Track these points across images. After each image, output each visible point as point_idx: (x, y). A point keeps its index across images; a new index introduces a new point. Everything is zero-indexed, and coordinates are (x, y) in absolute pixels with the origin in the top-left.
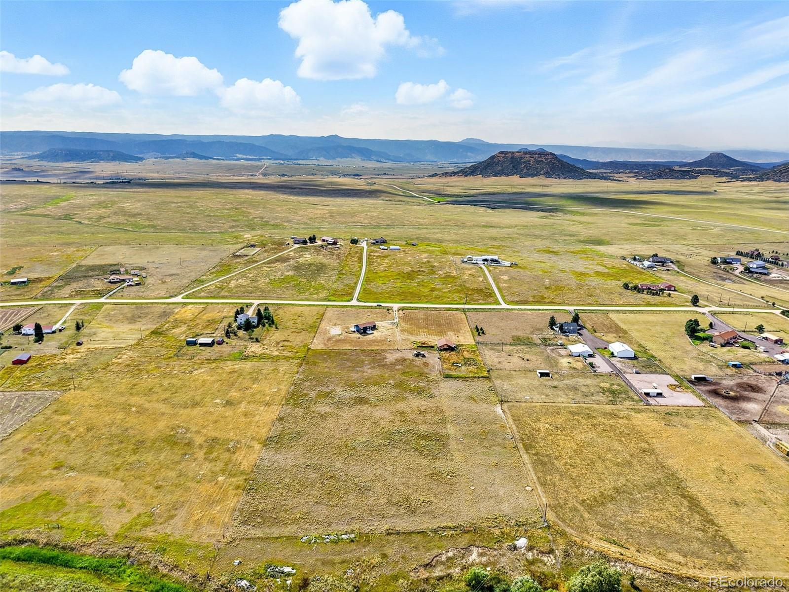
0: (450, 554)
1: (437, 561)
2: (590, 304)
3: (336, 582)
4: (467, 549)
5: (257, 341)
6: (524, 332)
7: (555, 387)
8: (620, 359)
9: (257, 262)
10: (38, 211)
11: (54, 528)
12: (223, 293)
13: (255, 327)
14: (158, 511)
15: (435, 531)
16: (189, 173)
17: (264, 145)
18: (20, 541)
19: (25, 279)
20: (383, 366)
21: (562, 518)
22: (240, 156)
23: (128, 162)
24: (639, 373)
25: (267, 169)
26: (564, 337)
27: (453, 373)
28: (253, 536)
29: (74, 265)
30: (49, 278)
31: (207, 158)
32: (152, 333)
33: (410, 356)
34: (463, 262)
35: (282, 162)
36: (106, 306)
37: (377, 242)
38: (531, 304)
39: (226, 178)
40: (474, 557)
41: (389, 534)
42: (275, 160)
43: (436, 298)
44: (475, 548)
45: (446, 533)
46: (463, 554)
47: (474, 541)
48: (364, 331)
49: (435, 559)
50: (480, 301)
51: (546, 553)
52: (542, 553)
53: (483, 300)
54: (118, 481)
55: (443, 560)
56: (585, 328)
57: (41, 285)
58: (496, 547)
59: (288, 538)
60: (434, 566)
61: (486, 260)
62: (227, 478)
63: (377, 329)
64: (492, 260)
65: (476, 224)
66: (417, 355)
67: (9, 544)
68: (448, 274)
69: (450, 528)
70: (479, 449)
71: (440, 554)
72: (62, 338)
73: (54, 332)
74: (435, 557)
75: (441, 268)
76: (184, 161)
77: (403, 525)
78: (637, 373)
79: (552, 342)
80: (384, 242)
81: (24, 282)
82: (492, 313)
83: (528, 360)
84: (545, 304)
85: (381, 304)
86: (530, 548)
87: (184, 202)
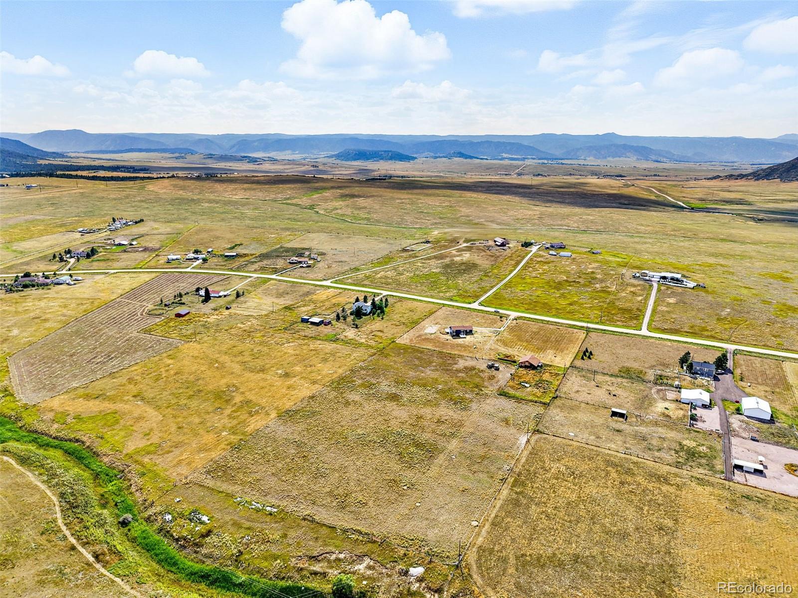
0: (342, 556)
1: (325, 557)
2: (768, 346)
3: (230, 542)
4: (360, 557)
5: (357, 327)
6: (643, 364)
7: (618, 431)
8: (746, 418)
9: (418, 257)
10: (294, 201)
11: (99, 437)
12: (366, 282)
13: (365, 315)
14: (164, 445)
15: (345, 531)
16: (449, 172)
17: (531, 145)
18: (77, 440)
19: (235, 254)
20: (447, 370)
21: (480, 564)
22: (505, 155)
23: (401, 161)
24: (757, 441)
25: (525, 169)
26: (690, 379)
27: (512, 392)
28: (206, 485)
29: (279, 246)
30: (252, 255)
31: (471, 157)
32: (286, 308)
33: (483, 366)
34: (634, 277)
35: (546, 162)
36: (272, 282)
37: (552, 246)
38: (682, 335)
39: (481, 177)
40: (361, 567)
41: (304, 519)
42: (539, 159)
43: (568, 312)
44: (369, 560)
45: (353, 536)
46: (354, 561)
47: (373, 553)
48: (457, 334)
49: (325, 555)
50: (618, 323)
51: (432, 590)
52: (429, 588)
53: (623, 322)
54: (161, 416)
55: (331, 558)
56: (732, 373)
57: (243, 259)
58: (388, 566)
59: (227, 495)
60: (319, 561)
61: (664, 278)
62: (229, 434)
63: (473, 334)
64: (672, 279)
65: (712, 237)
66: (490, 367)
67: (70, 440)
68: (605, 289)
69: (361, 533)
70: (463, 471)
71: (332, 552)
72: (222, 302)
73: (220, 297)
74: (326, 553)
75: (602, 281)
76: (450, 160)
77: (322, 516)
78: (753, 439)
79: (670, 382)
80: (561, 248)
81: (233, 256)
82: (621, 338)
83: (614, 395)
84: (702, 337)
85: (499, 310)
86: (420, 580)
87: (409, 199)
